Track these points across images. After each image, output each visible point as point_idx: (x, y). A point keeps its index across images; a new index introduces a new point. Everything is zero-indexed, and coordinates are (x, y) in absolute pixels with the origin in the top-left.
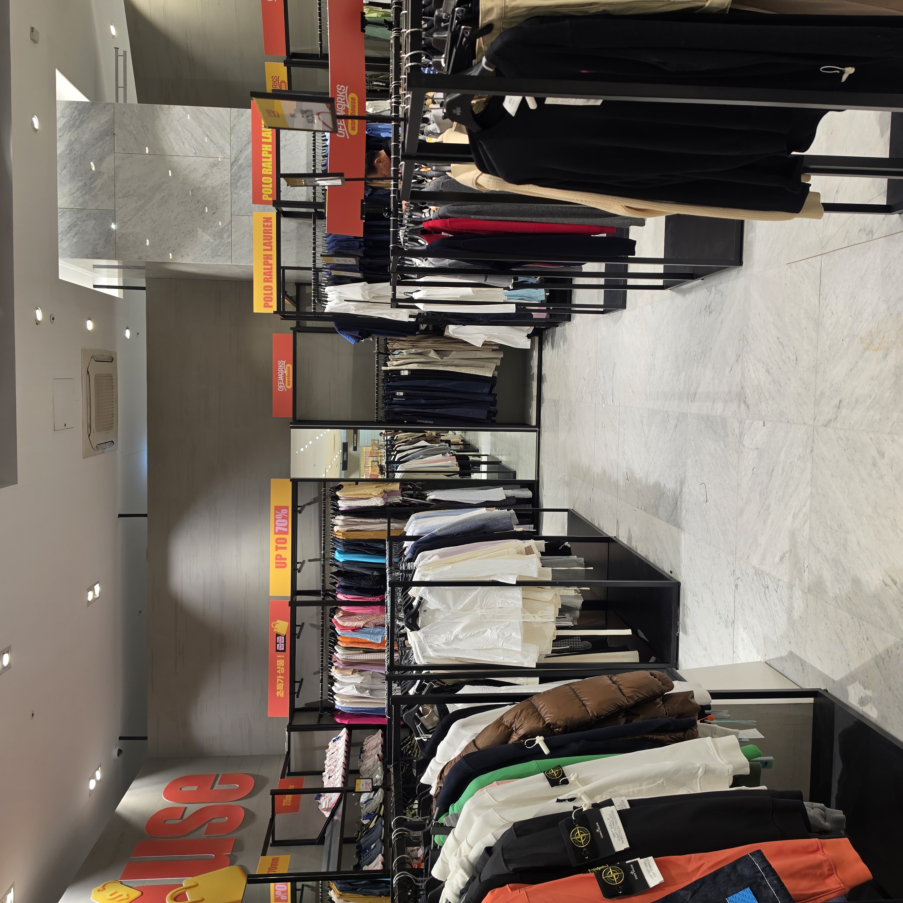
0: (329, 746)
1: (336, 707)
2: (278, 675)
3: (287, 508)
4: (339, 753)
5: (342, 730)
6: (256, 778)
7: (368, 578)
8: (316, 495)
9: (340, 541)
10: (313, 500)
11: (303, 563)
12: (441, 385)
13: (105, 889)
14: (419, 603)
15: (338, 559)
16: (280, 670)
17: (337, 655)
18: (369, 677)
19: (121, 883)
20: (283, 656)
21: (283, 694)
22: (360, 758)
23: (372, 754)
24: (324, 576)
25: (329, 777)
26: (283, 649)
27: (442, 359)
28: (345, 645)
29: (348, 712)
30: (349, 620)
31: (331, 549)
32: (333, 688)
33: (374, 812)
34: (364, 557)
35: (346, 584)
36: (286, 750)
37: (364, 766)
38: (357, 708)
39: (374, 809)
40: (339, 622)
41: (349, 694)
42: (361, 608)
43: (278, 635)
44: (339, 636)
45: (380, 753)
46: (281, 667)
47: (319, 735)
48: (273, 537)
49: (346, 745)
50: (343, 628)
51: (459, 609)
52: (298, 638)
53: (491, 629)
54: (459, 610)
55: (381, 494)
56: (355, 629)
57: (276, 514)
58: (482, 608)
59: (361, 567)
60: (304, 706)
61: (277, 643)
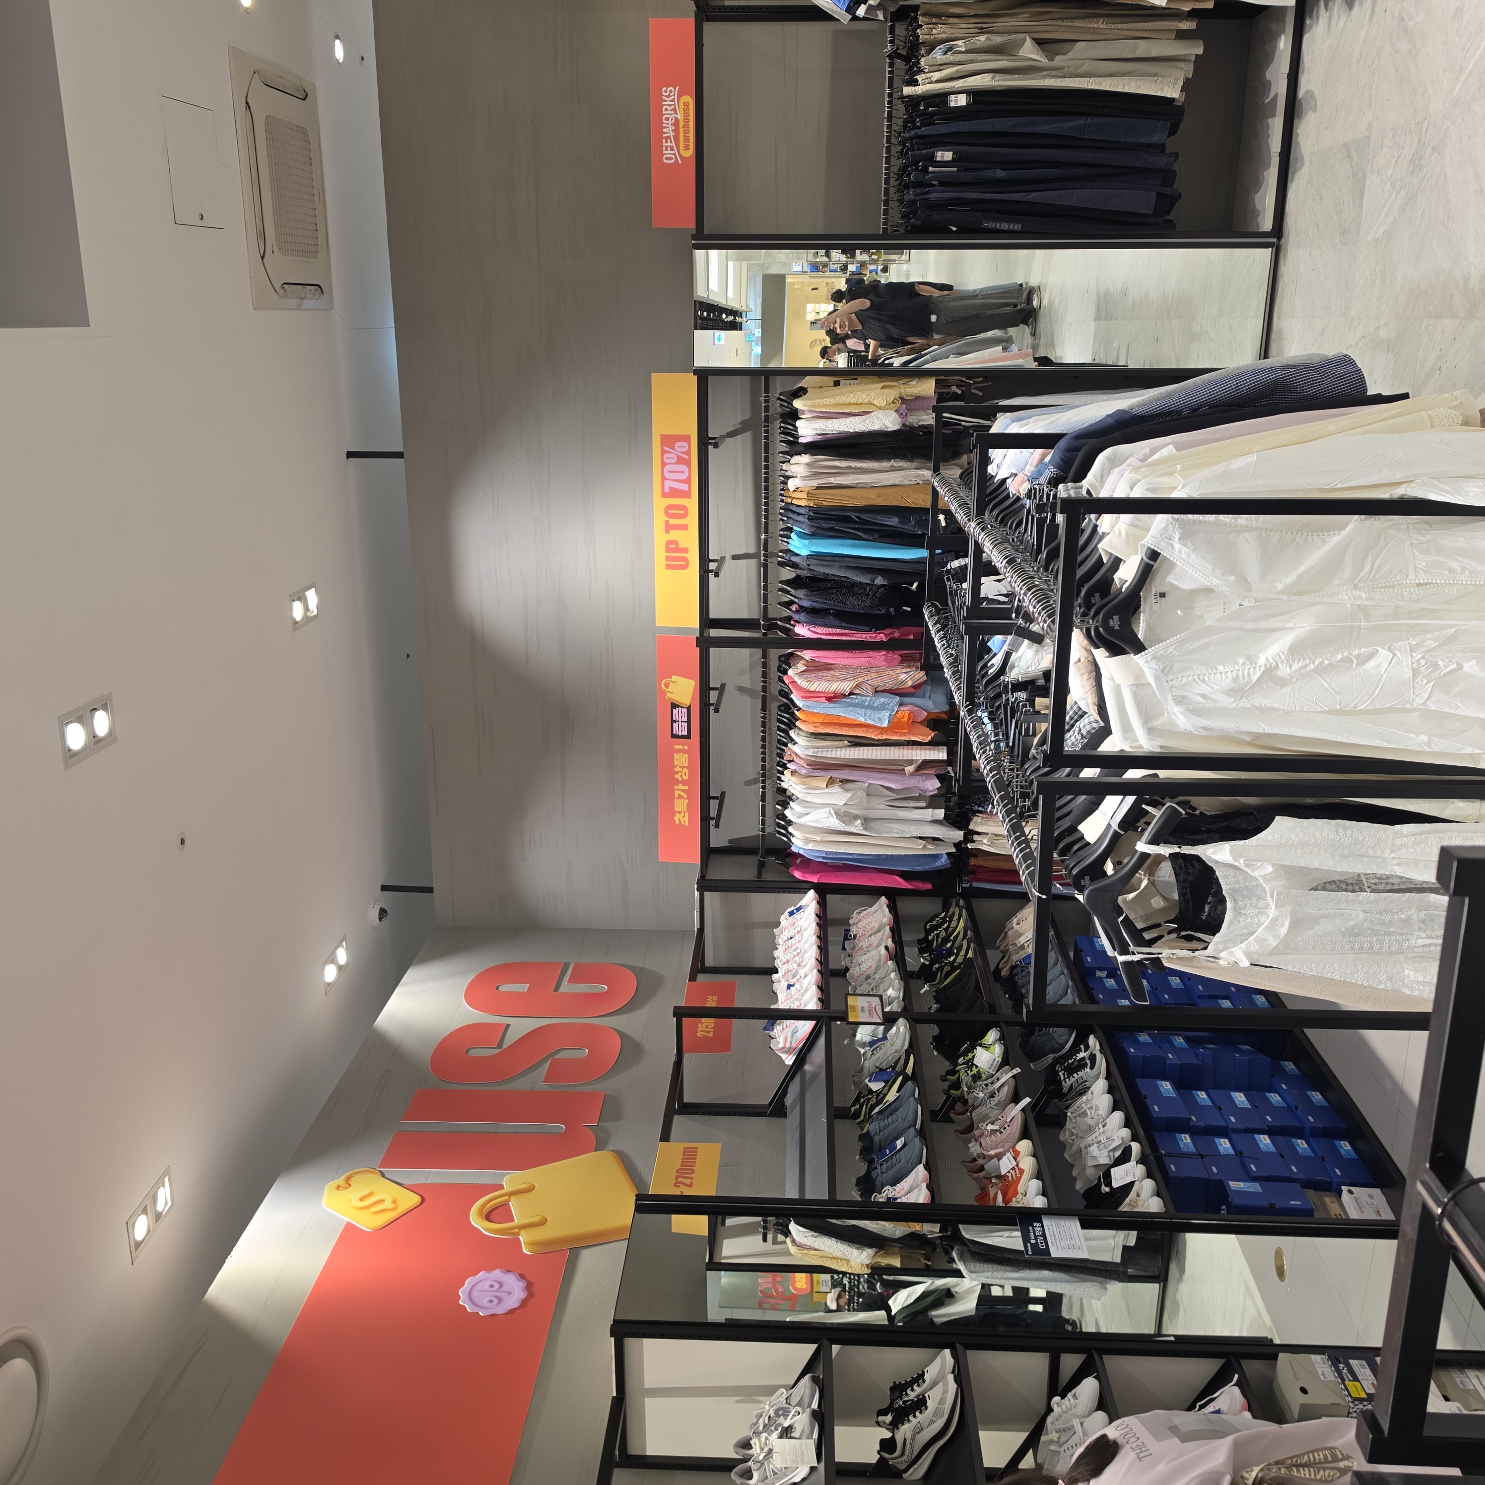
0: (780, 923)
1: (794, 849)
2: (677, 782)
3: (686, 439)
4: (805, 937)
5: (806, 893)
6: (639, 973)
7: (861, 591)
8: (747, 416)
9: (801, 511)
10: (739, 426)
11: (721, 561)
12: (1047, 127)
13: (350, 1186)
14: (1146, 573)
15: (797, 552)
16: (680, 774)
17: (795, 748)
18: (862, 794)
19: (383, 1175)
20: (686, 747)
21: (686, 819)
22: (844, 949)
23: (870, 945)
24: (765, 588)
25: (789, 987)
26: (685, 733)
27: (1051, 60)
28: (811, 729)
29: (818, 860)
30: (819, 679)
31: (781, 530)
32: (787, 813)
33: (894, 1068)
34: (854, 546)
35: (815, 605)
36: (697, 925)
37: (857, 968)
38: (836, 853)
39: (891, 1061)
40: (799, 682)
41: (821, 826)
42: (846, 654)
43: (674, 706)
44: (799, 710)
45: (890, 943)
46: (683, 767)
47: (760, 902)
48: (660, 504)
49: (818, 924)
50: (809, 695)
51: (1280, 586)
52: (717, 710)
53: (1390, 650)
54: (1282, 592)
55: (893, 402)
56: (833, 698)
57: (663, 452)
58: (1356, 587)
59: (847, 567)
60: (727, 844)
61: (673, 721)
